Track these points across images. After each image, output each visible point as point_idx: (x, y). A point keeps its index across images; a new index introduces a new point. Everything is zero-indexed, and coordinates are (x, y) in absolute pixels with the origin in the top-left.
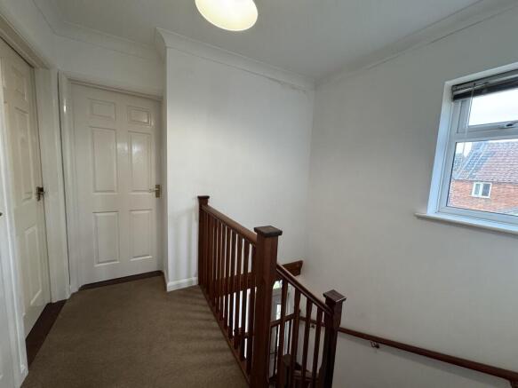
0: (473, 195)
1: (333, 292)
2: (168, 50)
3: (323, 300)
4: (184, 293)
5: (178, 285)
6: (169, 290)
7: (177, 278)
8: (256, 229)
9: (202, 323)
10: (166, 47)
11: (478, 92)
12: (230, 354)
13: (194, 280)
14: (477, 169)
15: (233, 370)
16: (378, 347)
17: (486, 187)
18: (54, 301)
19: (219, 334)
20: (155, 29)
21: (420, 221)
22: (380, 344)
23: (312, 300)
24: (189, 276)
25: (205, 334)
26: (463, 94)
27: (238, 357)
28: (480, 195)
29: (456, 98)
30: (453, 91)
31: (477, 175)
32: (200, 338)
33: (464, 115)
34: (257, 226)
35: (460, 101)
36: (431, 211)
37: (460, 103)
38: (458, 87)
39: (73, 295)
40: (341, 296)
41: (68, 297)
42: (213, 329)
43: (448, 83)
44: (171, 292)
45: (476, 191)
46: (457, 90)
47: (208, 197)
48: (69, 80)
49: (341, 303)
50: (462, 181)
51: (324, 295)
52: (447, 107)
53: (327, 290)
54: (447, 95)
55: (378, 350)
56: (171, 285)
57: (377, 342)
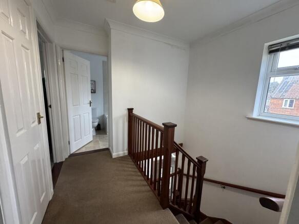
0: (283, 107)
1: (201, 157)
2: (112, 30)
3: (196, 160)
4: (121, 159)
5: (118, 155)
6: (113, 157)
7: (117, 151)
8: (163, 124)
9: (133, 173)
10: (110, 29)
11: (283, 49)
12: (148, 187)
13: (126, 152)
14: (286, 91)
15: (151, 194)
16: (224, 188)
17: (292, 102)
18: (58, 162)
19: (142, 178)
20: (105, 19)
21: (249, 120)
22: (226, 187)
23: (190, 160)
24: (123, 151)
25: (134, 178)
26: (274, 50)
27: (153, 189)
28: (287, 107)
29: (271, 52)
30: (269, 49)
31: (286, 95)
32: (133, 180)
33: (275, 62)
34: (164, 122)
35: (273, 54)
36: (255, 115)
37: (273, 55)
38: (272, 46)
39: (66, 159)
40: (205, 159)
41: (64, 160)
42: (139, 176)
43: (266, 44)
44: (115, 158)
45: (285, 105)
46: (271, 48)
47: (133, 109)
48: (61, 48)
49: (205, 162)
50: (276, 98)
51: (197, 158)
52: (265, 57)
53: (198, 156)
54: (265, 51)
55: (225, 190)
56: (115, 155)
57: (224, 185)
